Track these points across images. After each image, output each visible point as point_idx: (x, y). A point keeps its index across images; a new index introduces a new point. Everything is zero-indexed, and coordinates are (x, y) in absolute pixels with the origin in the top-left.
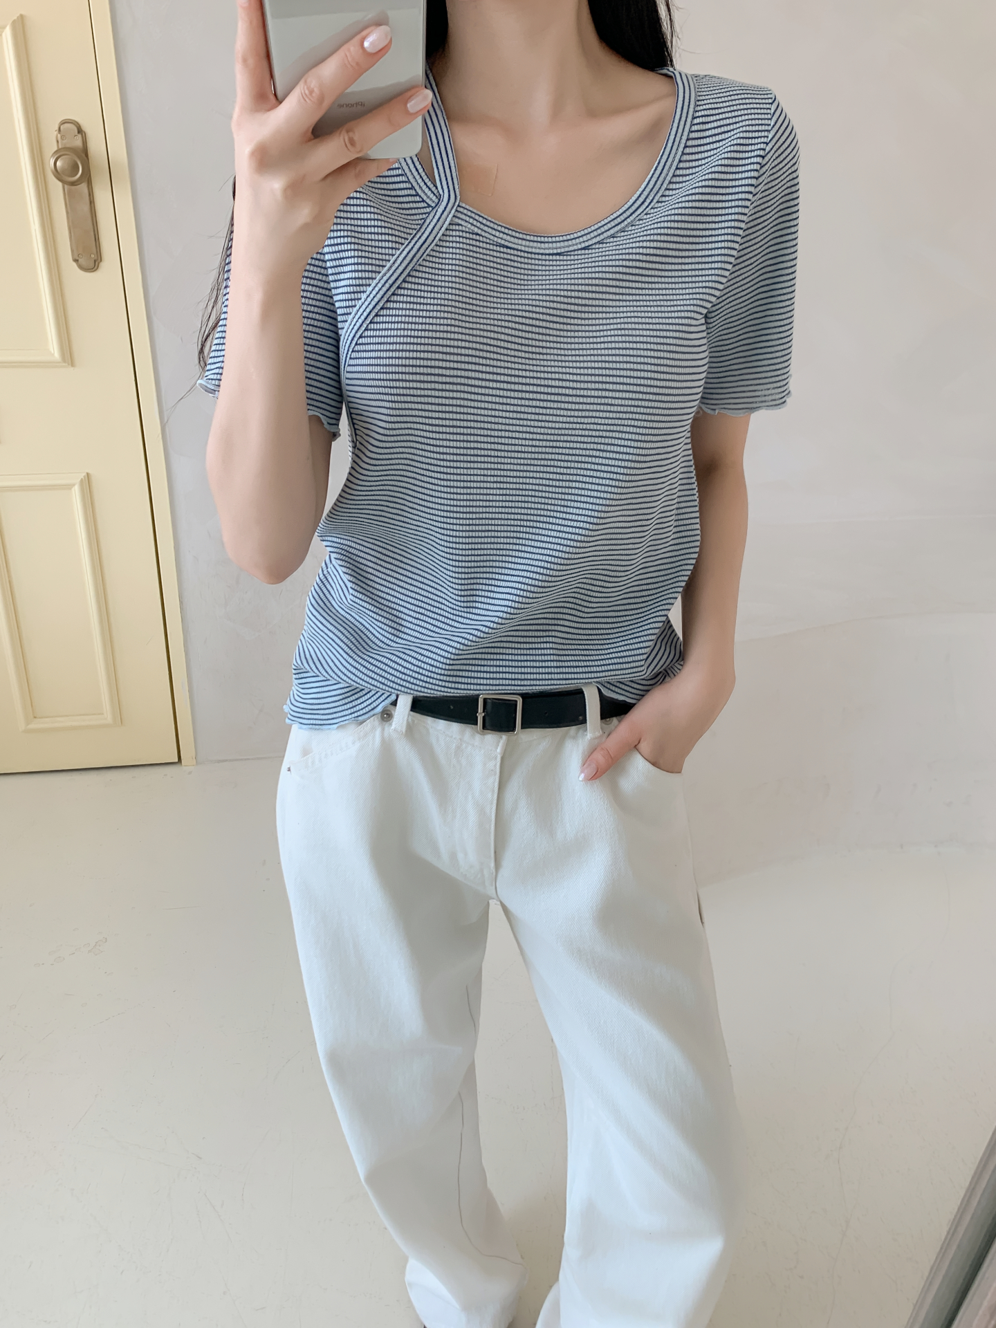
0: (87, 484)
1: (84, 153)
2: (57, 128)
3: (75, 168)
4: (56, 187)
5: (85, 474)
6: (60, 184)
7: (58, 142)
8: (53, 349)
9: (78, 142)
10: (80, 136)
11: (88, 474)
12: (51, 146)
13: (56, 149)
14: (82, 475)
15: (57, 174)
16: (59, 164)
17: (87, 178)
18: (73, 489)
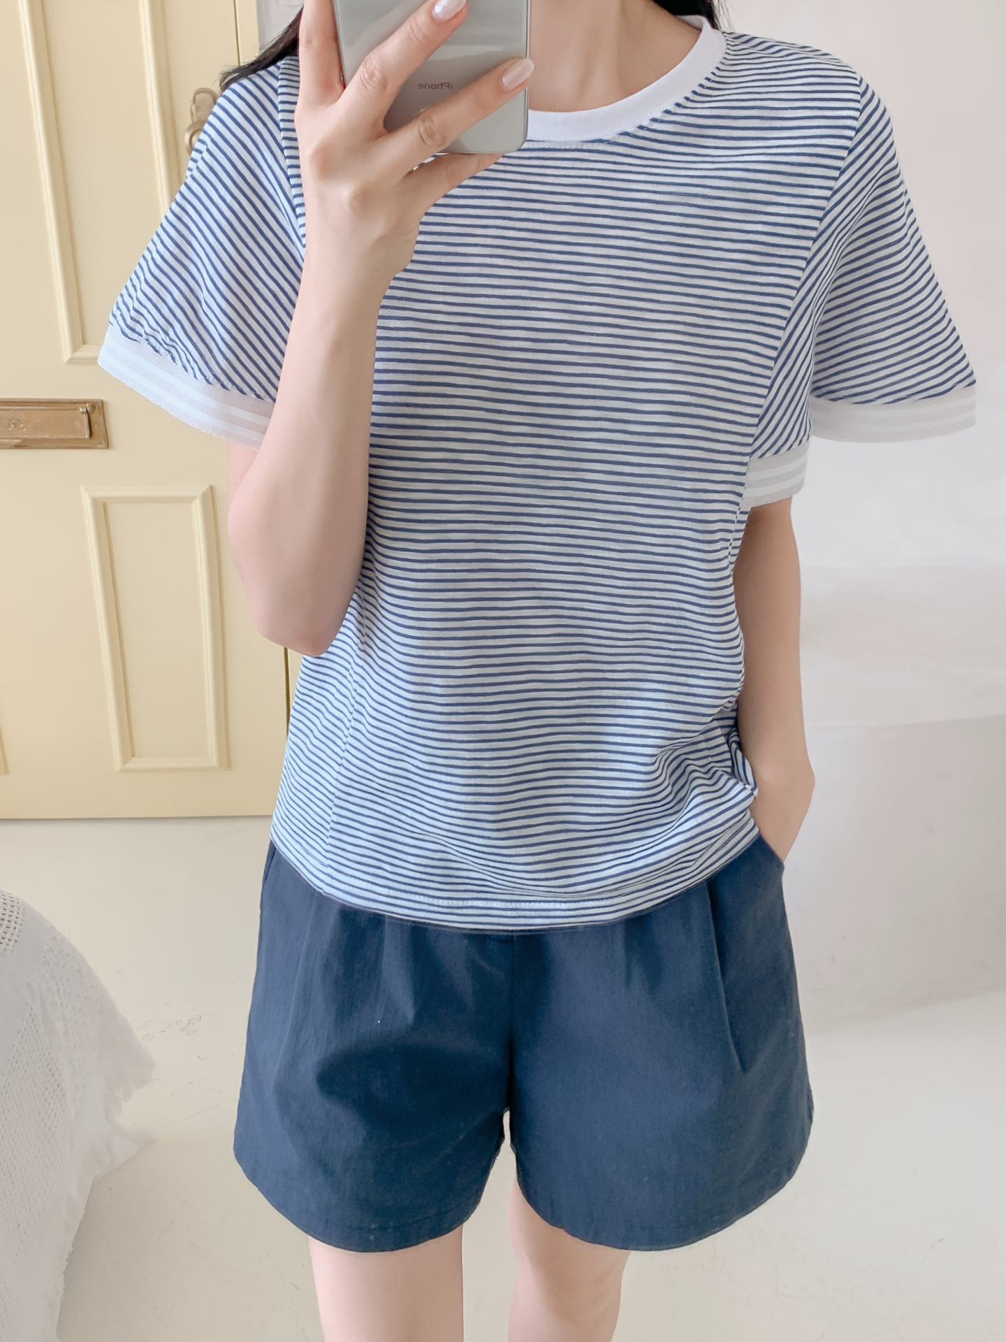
0: (210, 497)
2: (192, 98)
5: (207, 486)
7: (192, 114)
11: (211, 488)
13: (190, 122)
14: (205, 488)
18: (193, 502)
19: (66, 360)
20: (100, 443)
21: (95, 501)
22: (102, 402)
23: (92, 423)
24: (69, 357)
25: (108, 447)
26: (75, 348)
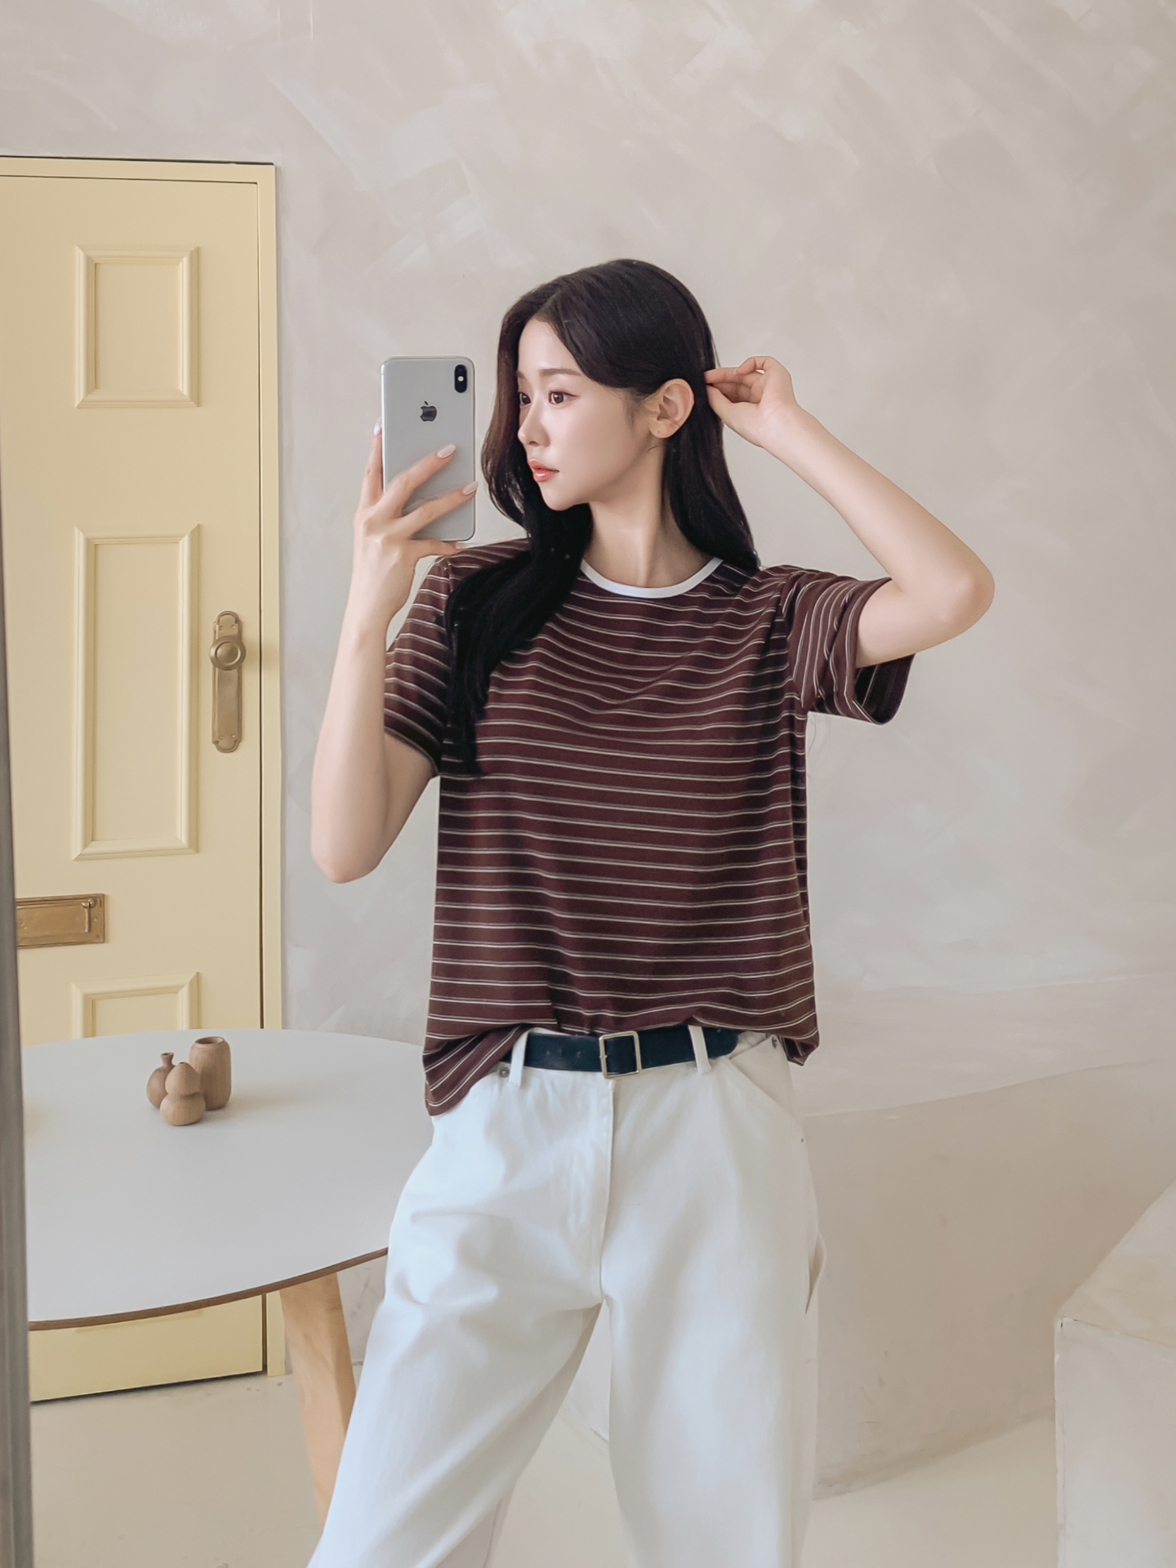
0: (197, 983)
1: (239, 640)
2: (215, 619)
3: (232, 654)
4: (208, 671)
5: (195, 973)
6: (211, 665)
7: (215, 632)
8: (182, 835)
9: (234, 631)
10: (237, 625)
11: (198, 974)
12: (208, 636)
13: (215, 639)
14: (192, 975)
15: (215, 660)
16: (218, 652)
17: (239, 666)
18: (180, 992)
19: (74, 857)
20: (98, 937)
21: (86, 997)
22: (104, 895)
23: (92, 917)
24: (78, 854)
25: (103, 942)
26: (85, 845)
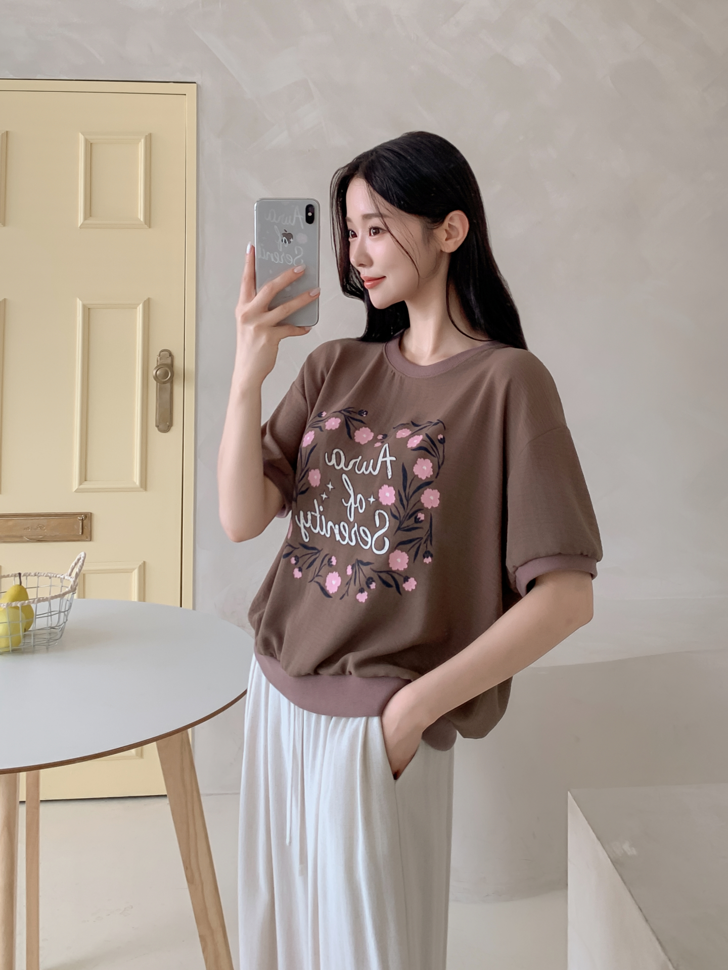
0: (143, 568)
1: (171, 366)
2: (158, 354)
3: (166, 374)
4: (153, 384)
5: (142, 562)
6: (155, 382)
7: (158, 361)
8: (137, 480)
9: (169, 361)
10: (170, 357)
11: (144, 563)
12: (153, 363)
13: (156, 366)
14: (141, 563)
15: (156, 377)
16: (158, 372)
17: (171, 381)
18: (134, 572)
19: (74, 490)
20: (87, 538)
22: (91, 513)
23: (84, 526)
24: (77, 488)
25: (91, 540)
26: (80, 483)
